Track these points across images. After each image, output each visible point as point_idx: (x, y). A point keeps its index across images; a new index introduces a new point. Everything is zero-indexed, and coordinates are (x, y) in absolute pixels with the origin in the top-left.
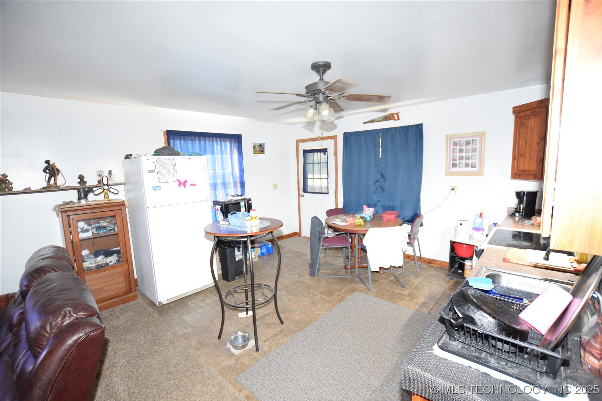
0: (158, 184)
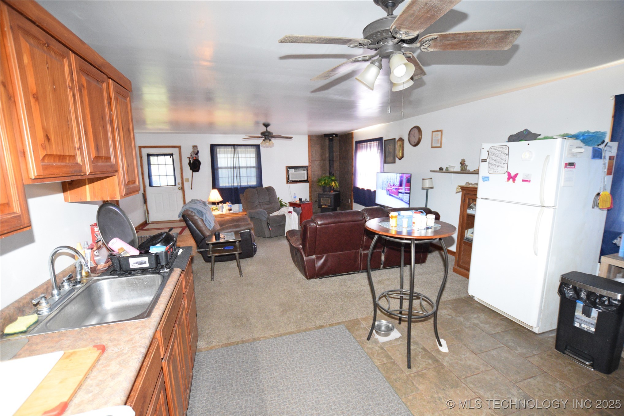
0: (488, 175)
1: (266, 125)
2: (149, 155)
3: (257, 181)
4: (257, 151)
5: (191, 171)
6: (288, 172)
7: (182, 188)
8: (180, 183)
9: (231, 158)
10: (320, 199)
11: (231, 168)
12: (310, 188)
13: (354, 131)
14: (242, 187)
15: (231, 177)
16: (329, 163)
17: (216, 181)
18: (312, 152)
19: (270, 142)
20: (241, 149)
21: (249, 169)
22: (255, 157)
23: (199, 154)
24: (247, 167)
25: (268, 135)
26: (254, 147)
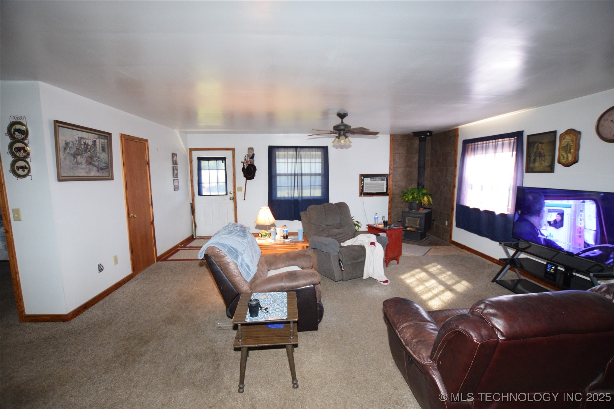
1: (342, 116)
2: (200, 159)
3: (322, 193)
4: (324, 155)
5: (245, 178)
6: (362, 181)
7: (234, 199)
8: (232, 192)
9: (292, 163)
10: (405, 219)
11: (291, 175)
12: (389, 203)
13: (460, 127)
14: (304, 199)
15: (291, 186)
16: (419, 171)
17: (273, 191)
18: (395, 156)
19: (347, 140)
20: (305, 152)
21: (313, 177)
22: (322, 163)
23: (255, 158)
24: (311, 175)
25: (344, 130)
26: (321, 149)
